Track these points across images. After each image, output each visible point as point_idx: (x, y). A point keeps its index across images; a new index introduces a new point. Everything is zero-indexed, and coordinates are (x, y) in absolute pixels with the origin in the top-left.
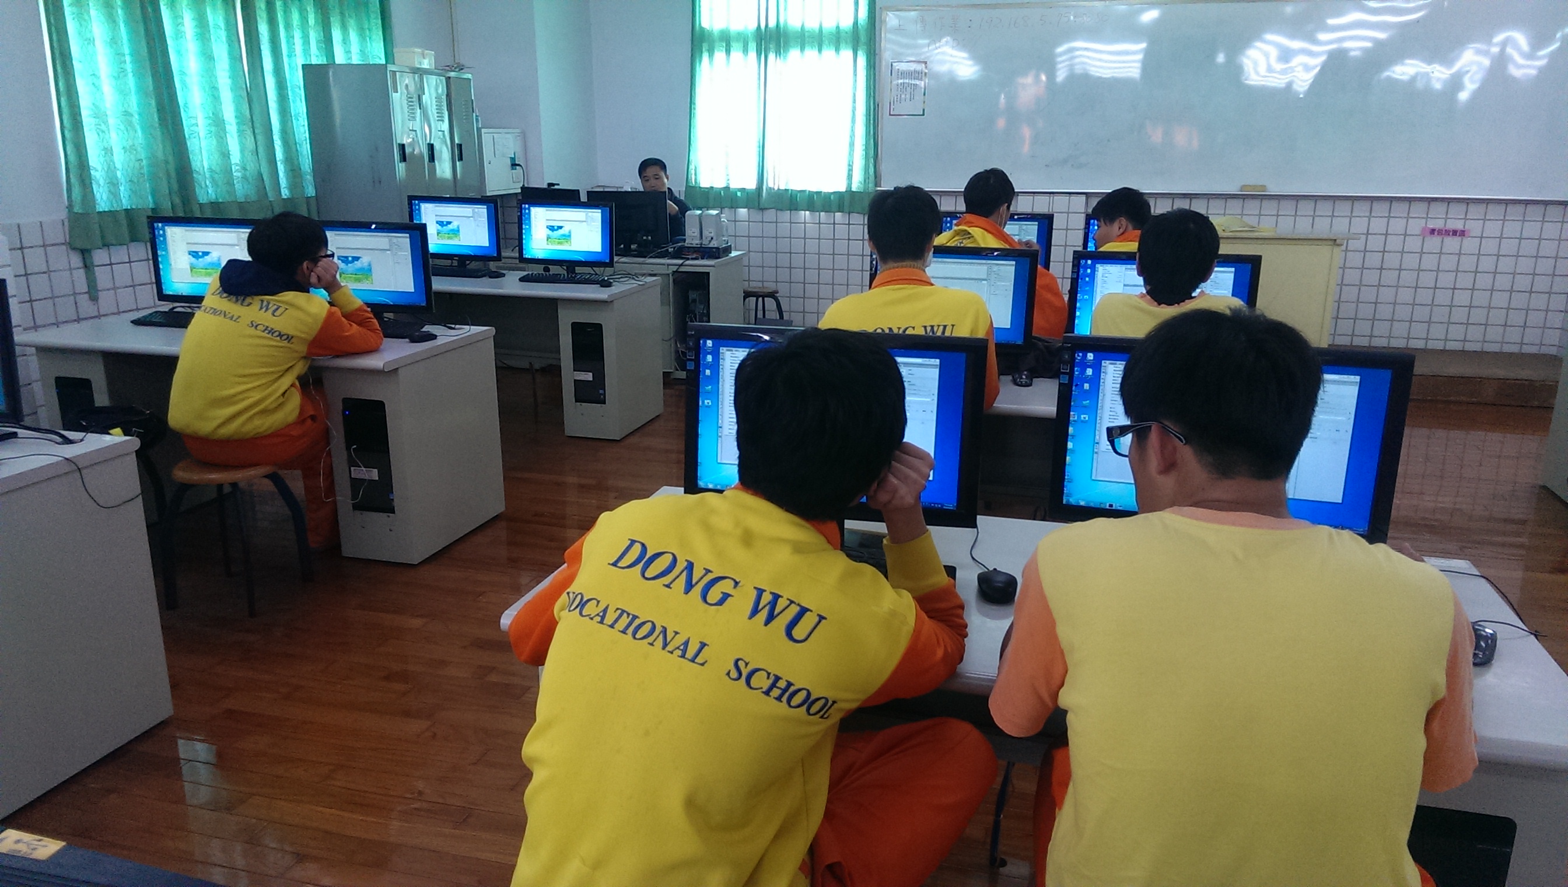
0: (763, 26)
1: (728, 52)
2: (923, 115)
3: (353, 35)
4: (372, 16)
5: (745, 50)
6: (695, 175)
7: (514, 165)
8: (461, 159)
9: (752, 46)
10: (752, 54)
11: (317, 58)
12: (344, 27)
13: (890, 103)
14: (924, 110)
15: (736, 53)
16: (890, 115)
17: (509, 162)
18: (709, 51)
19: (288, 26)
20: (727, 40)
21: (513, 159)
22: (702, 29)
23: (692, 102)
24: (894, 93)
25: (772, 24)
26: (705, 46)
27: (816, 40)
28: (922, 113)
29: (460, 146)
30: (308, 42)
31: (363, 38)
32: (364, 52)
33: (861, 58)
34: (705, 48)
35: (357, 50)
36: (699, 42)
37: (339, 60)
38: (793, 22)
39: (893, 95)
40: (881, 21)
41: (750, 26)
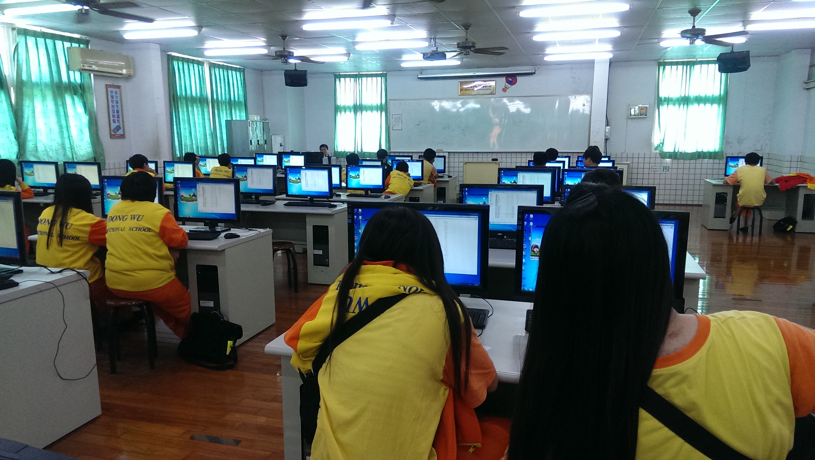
0: (355, 104)
1: (345, 112)
3: (237, 111)
4: (242, 106)
5: (350, 112)
6: (337, 148)
7: (281, 145)
8: (266, 144)
9: (352, 110)
10: (353, 113)
11: (229, 119)
12: (235, 110)
13: (392, 127)
15: (348, 112)
16: (392, 130)
17: (279, 145)
18: (340, 111)
19: (222, 110)
20: (345, 109)
21: (281, 144)
22: (338, 105)
23: (335, 127)
25: (358, 104)
27: (371, 108)
28: (401, 129)
29: (266, 140)
30: (227, 114)
31: (240, 112)
32: (240, 116)
33: (384, 113)
34: (339, 111)
35: (238, 115)
36: (337, 109)
37: (234, 119)
38: (364, 103)
39: (394, 123)
40: (389, 104)
41: (352, 104)
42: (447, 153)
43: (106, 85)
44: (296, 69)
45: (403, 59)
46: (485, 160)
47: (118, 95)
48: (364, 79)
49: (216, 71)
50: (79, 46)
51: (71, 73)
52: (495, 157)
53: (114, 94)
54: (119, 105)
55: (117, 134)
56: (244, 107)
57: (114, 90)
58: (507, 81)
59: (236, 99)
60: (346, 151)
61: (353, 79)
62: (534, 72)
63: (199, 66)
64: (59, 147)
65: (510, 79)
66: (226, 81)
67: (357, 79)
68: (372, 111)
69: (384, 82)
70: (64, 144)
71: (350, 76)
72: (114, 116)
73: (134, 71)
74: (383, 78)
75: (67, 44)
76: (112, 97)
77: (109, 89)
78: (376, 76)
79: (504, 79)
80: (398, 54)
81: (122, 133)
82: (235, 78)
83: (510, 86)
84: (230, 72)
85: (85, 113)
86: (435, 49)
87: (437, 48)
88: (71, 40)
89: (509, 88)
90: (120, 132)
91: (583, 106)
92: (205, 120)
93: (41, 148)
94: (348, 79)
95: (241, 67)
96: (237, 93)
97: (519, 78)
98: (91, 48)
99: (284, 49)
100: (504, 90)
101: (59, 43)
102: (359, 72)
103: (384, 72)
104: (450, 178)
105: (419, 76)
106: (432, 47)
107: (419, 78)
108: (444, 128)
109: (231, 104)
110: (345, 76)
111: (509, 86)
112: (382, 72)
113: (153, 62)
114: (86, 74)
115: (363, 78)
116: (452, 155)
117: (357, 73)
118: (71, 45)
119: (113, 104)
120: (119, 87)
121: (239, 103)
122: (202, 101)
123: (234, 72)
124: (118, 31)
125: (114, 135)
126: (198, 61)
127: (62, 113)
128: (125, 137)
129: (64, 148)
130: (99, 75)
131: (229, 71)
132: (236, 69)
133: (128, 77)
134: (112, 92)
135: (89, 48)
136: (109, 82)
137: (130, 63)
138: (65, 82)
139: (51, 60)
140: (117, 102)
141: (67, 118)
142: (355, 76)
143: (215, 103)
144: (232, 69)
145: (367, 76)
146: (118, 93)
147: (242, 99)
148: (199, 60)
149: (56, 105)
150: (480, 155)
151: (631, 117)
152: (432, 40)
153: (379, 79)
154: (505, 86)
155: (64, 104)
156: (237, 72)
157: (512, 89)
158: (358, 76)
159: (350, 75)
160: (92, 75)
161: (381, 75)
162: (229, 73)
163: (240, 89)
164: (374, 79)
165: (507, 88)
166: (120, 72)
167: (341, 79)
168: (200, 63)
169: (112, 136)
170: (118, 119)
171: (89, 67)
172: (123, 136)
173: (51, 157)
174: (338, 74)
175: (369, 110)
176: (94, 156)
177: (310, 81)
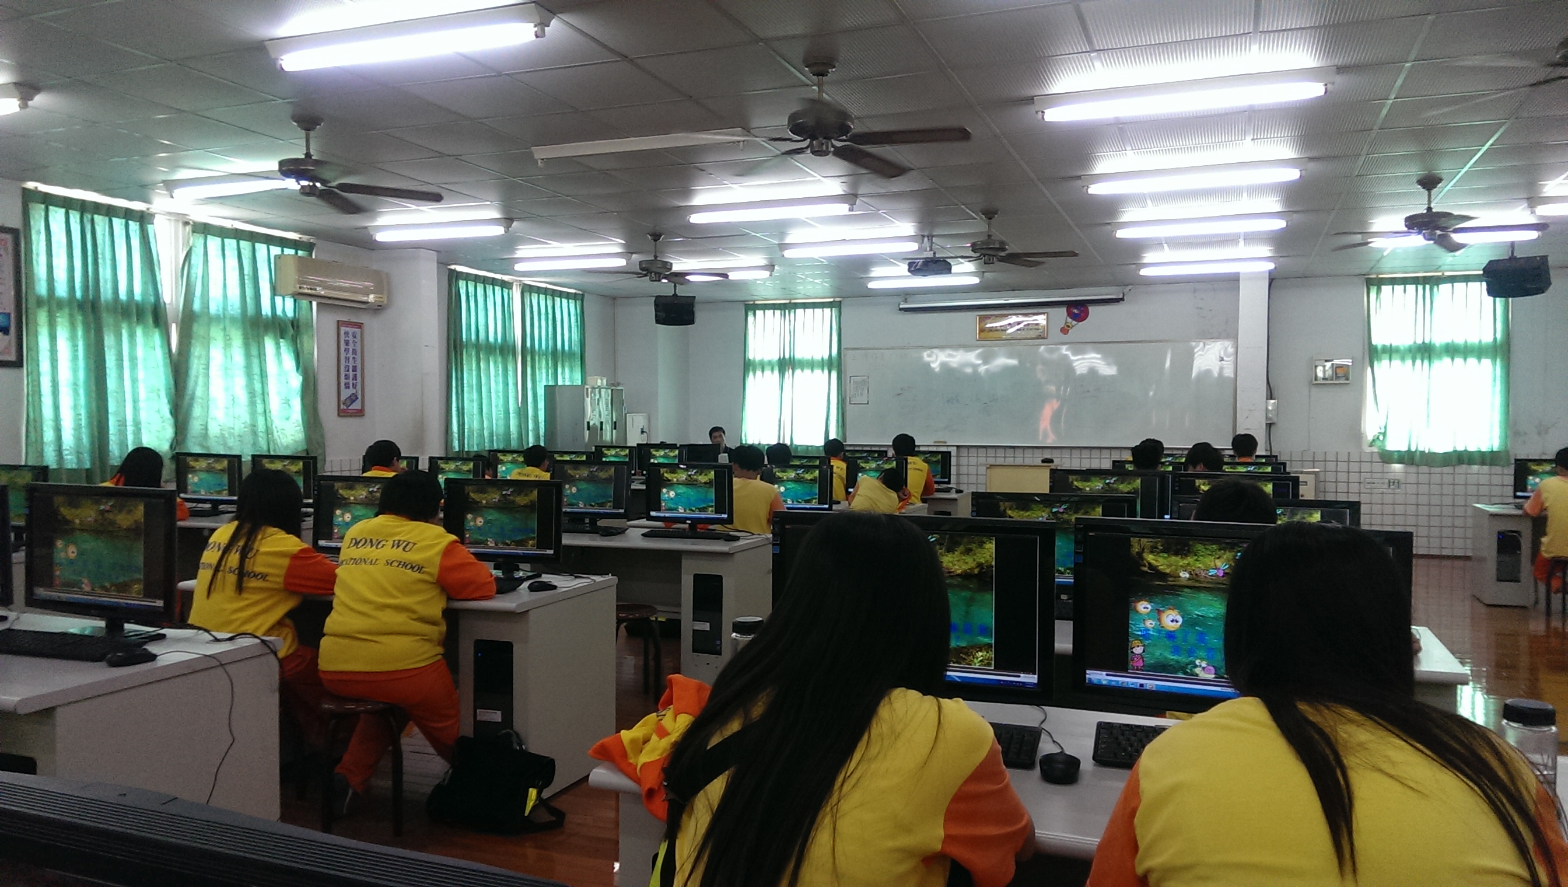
0: (782, 357)
1: (763, 371)
2: (868, 403)
3: (567, 370)
4: (576, 360)
5: (772, 370)
6: (745, 436)
7: (642, 432)
8: (615, 428)
9: (776, 368)
10: (776, 372)
11: (551, 383)
12: (563, 366)
13: (850, 397)
14: (868, 401)
15: (768, 372)
16: (849, 402)
17: (640, 430)
18: (753, 370)
19: (540, 368)
20: (763, 366)
21: (642, 429)
22: (749, 360)
23: (744, 398)
25: (787, 356)
26: (751, 368)
27: (811, 365)
29: (615, 422)
30: (547, 375)
31: (571, 371)
32: (571, 379)
33: (834, 374)
34: (751, 369)
35: (569, 376)
36: (748, 366)
37: (560, 383)
38: (798, 356)
39: (852, 393)
40: (845, 356)
41: (775, 357)
42: (955, 448)
43: (338, 321)
44: (675, 295)
45: (872, 275)
46: (1028, 461)
47: (358, 340)
48: (800, 312)
49: (532, 298)
50: (296, 253)
51: (278, 300)
52: (1047, 455)
53: (351, 338)
54: (358, 357)
55: (350, 408)
56: (580, 362)
57: (351, 330)
58: (1070, 314)
59: (567, 348)
60: (762, 443)
61: (779, 311)
62: (1121, 296)
63: (504, 289)
64: (245, 429)
65: (1076, 311)
66: (550, 316)
67: (787, 311)
68: (812, 370)
69: (836, 317)
70: (255, 426)
71: (774, 307)
72: (347, 377)
73: (389, 298)
74: (833, 309)
75: (276, 250)
76: (347, 343)
77: (343, 329)
78: (822, 305)
79: (1063, 311)
80: (862, 264)
81: (359, 408)
82: (567, 311)
83: (1076, 323)
84: (558, 300)
85: (298, 369)
86: (930, 255)
87: (934, 253)
88: (283, 242)
89: (1073, 326)
90: (357, 405)
91: (1221, 361)
92: (508, 384)
93: (214, 430)
94: (769, 313)
95: (578, 292)
96: (569, 335)
97: (1092, 309)
98: (316, 256)
99: (656, 257)
100: (1065, 331)
101: (261, 248)
102: (790, 300)
103: (838, 299)
104: (959, 494)
105: (901, 306)
106: (926, 251)
107: (901, 309)
108: (948, 401)
109: (556, 356)
110: (765, 307)
111: (1074, 322)
112: (832, 300)
113: (424, 281)
114: (304, 303)
115: (797, 310)
116: (964, 452)
117: (788, 301)
118: (283, 251)
119: (348, 355)
120: (359, 326)
121: (571, 355)
122: (504, 350)
123: (565, 301)
124: (366, 228)
125: (344, 411)
126: (503, 281)
127: (256, 370)
128: (364, 415)
129: (254, 433)
130: (327, 304)
131: (556, 298)
132: (568, 296)
133: (377, 309)
134: (347, 333)
135: (314, 257)
136: (344, 318)
137: (383, 283)
138: (267, 315)
139: (246, 277)
140: (354, 352)
141: (264, 379)
142: (783, 307)
143: (528, 353)
144: (561, 294)
145: (805, 306)
146: (358, 336)
147: (576, 348)
148: (503, 279)
149: (248, 356)
150: (1019, 452)
151: (1316, 382)
152: (926, 239)
153: (827, 311)
154: (1066, 323)
155: (262, 353)
156: (570, 301)
157: (1079, 329)
158: (787, 308)
159: (774, 304)
160: (314, 304)
161: (830, 305)
162: (556, 302)
163: (574, 329)
164: (818, 311)
165: (1069, 327)
166: (365, 299)
167: (757, 312)
168: (505, 285)
169: (342, 413)
170: (355, 382)
171: (311, 289)
172: (360, 413)
173: (230, 448)
174: (752, 303)
175: (808, 367)
176: (306, 447)
177: (699, 315)
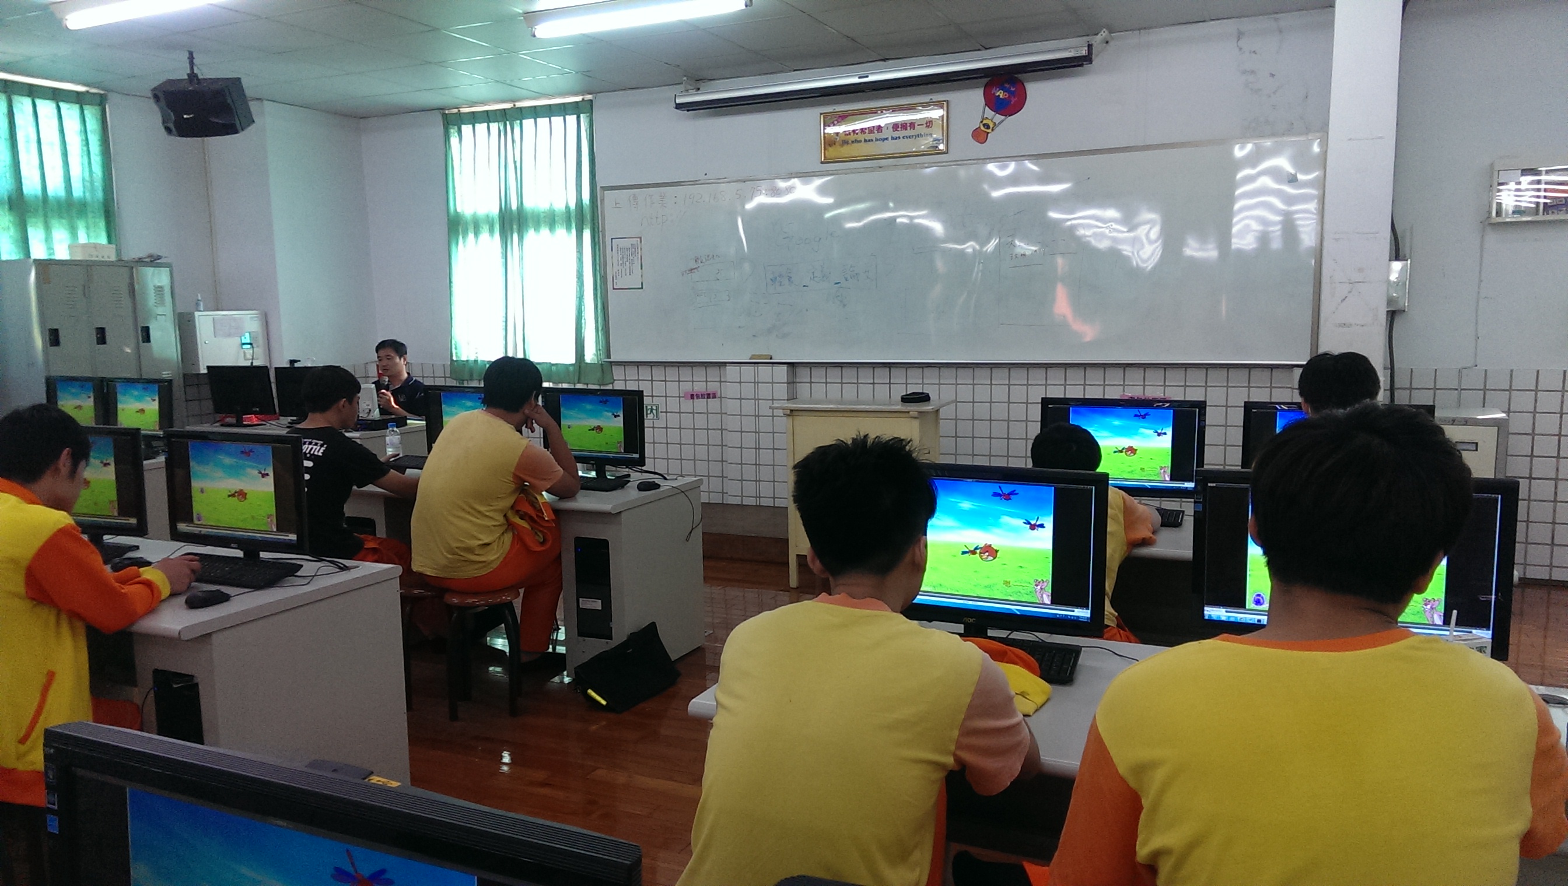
0: (504, 209)
1: (477, 234)
2: (642, 288)
4: (92, 217)
5: (491, 231)
6: (457, 348)
7: (243, 344)
9: (497, 228)
10: (497, 235)
13: (613, 278)
14: (642, 283)
15: (484, 235)
16: (614, 289)
18: (461, 234)
20: (477, 223)
22: (455, 214)
24: (616, 268)
25: (512, 207)
26: (460, 230)
27: (551, 220)
28: (640, 287)
31: (74, 234)
33: (587, 236)
34: (457, 232)
36: (454, 226)
38: (529, 203)
40: (602, 200)
41: (494, 210)
42: (784, 368)
44: (192, 76)
48: (528, 123)
56: (101, 219)
61: (496, 124)
62: (1086, 53)
65: (1001, 94)
67: (509, 124)
68: (552, 230)
69: (586, 128)
71: (488, 117)
74: (582, 116)
78: (563, 110)
79: (977, 91)
83: (1003, 117)
84: (23, 102)
89: (995, 125)
94: (481, 127)
95: (90, 90)
96: (61, 171)
100: (980, 135)
102: (513, 102)
103: (589, 97)
105: (679, 101)
107: (679, 106)
109: (23, 208)
110: (474, 118)
111: (999, 118)
112: (579, 99)
116: (803, 375)
117: (511, 106)
123: (45, 105)
131: (16, 98)
132: (56, 96)
142: (504, 117)
144: (35, 92)
145: (536, 112)
147: (90, 194)
151: (1499, 220)
153: (572, 119)
154: (983, 119)
156: (63, 103)
157: (1009, 129)
158: (510, 116)
159: (488, 112)
161: (577, 108)
162: (18, 106)
165: (987, 126)
167: (464, 127)
175: (545, 225)
